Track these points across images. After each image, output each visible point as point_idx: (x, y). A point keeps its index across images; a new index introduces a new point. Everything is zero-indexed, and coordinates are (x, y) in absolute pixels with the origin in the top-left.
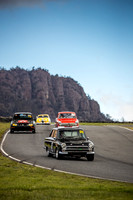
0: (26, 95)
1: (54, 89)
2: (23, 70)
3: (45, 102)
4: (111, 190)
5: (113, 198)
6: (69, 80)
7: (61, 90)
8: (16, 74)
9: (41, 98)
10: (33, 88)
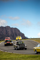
0: (4, 33)
1: (12, 31)
2: (3, 27)
3: (10, 35)
4: (28, 57)
5: (28, 59)
6: (16, 28)
7: (14, 31)
8: (1, 28)
9: (9, 34)
10: (6, 31)
